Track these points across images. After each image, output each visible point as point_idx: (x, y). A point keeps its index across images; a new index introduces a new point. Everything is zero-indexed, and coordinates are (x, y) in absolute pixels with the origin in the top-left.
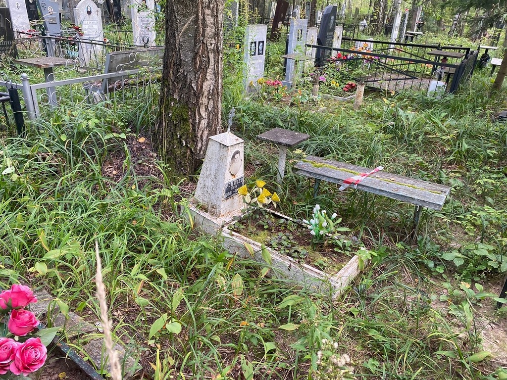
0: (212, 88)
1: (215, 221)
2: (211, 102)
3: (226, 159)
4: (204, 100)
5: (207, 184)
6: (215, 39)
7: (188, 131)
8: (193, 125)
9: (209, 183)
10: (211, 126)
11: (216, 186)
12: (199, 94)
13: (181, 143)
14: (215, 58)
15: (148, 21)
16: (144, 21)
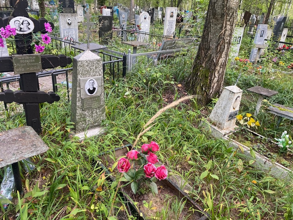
0: (223, 62)
1: (220, 131)
2: (221, 69)
3: (233, 100)
4: (218, 68)
5: (218, 112)
6: (229, 37)
7: (207, 83)
8: (210, 80)
9: (220, 111)
10: (219, 82)
11: (224, 113)
12: (216, 64)
13: (202, 89)
14: (227, 47)
15: (172, 23)
16: (171, 23)
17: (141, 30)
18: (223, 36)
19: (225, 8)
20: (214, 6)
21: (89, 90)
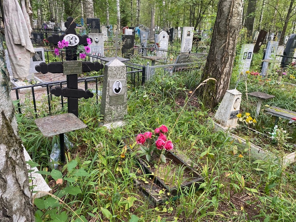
0: (227, 71)
1: (223, 128)
2: (226, 77)
3: (233, 101)
4: (223, 76)
5: (222, 111)
6: (232, 50)
7: (214, 89)
8: (217, 87)
9: (223, 111)
10: (225, 88)
11: (226, 112)
12: (222, 73)
13: (210, 94)
14: (231, 58)
15: (189, 41)
16: (187, 41)
17: (159, 48)
18: (227, 50)
19: (228, 27)
20: (219, 25)
21: (116, 89)
